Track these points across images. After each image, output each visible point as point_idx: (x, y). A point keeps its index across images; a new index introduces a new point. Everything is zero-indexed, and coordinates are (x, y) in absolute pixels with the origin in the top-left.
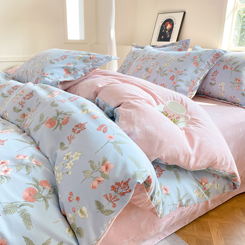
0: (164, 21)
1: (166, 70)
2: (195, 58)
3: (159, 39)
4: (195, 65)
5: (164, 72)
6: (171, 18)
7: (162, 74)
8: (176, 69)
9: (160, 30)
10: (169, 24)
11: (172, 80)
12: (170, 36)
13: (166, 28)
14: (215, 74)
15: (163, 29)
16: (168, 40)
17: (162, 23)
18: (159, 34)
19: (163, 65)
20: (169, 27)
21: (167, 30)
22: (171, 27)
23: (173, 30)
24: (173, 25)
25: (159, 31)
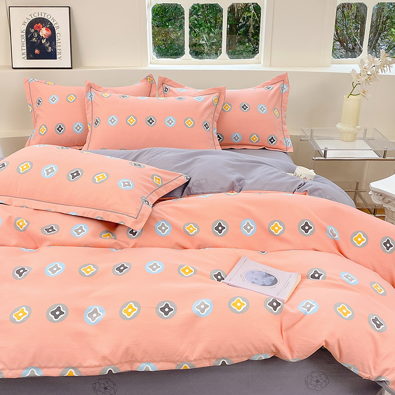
0: (29, 21)
3: (31, 56)
6: (43, 17)
9: (25, 38)
10: (44, 28)
12: (55, 50)
13: (39, 35)
15: (32, 37)
16: (53, 56)
17: (27, 24)
18: (25, 45)
20: (44, 32)
21: (43, 38)
22: (49, 33)
23: (57, 39)
24: (52, 29)
25: (24, 40)
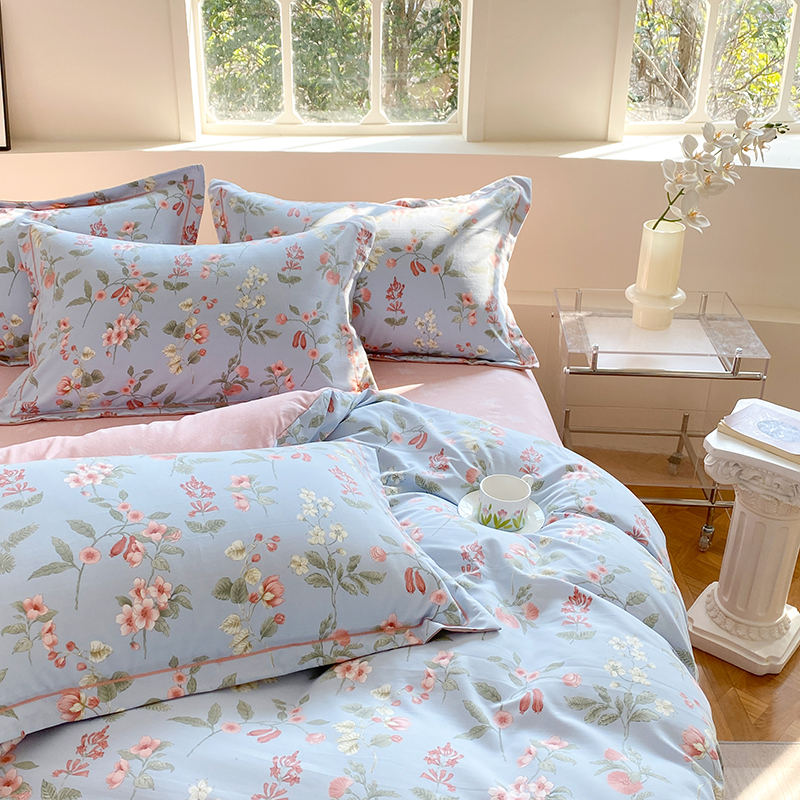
1: (263, 321)
2: (323, 260)
4: (332, 281)
5: (259, 327)
7: (252, 334)
8: (294, 310)
11: (304, 347)
14: (396, 293)
19: (238, 305)
